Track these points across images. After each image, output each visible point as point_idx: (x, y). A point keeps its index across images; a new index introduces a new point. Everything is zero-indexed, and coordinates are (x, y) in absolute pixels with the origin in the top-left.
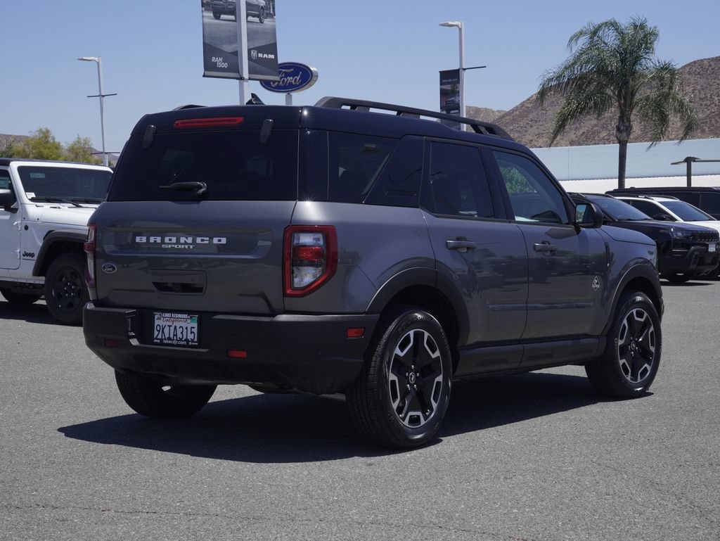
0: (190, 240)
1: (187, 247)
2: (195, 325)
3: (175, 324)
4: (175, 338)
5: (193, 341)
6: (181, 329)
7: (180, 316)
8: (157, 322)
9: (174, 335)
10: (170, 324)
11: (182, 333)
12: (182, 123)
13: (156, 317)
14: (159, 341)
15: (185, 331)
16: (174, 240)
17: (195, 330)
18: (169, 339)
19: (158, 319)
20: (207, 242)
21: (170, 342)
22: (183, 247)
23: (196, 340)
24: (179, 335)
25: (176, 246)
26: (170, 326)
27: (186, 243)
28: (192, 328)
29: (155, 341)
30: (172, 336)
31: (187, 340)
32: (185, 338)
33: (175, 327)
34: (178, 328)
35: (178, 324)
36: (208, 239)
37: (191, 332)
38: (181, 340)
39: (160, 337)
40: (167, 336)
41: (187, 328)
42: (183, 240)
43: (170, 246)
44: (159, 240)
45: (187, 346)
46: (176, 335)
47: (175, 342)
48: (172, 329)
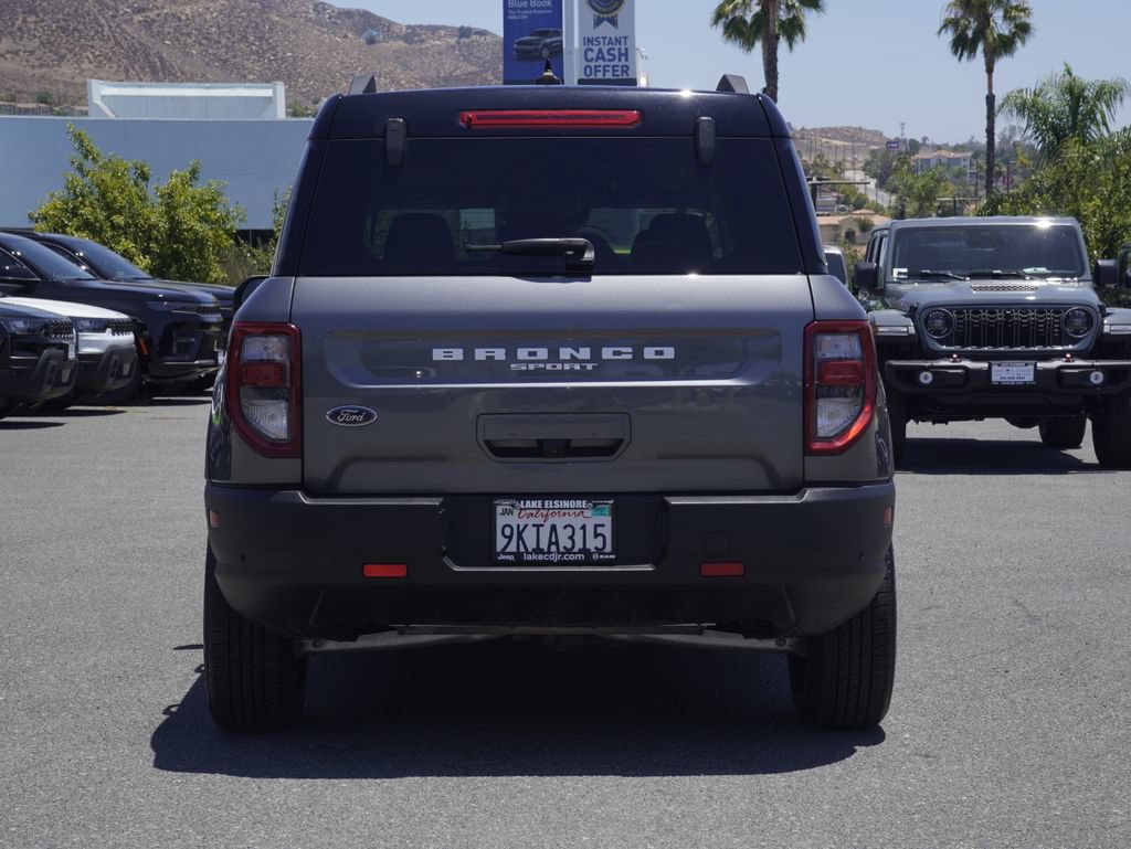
0: (585, 353)
1: (577, 367)
2: (607, 520)
3: (551, 521)
4: (553, 548)
5: (600, 551)
6: (569, 530)
7: (566, 504)
8: (501, 521)
9: (550, 543)
10: (539, 520)
11: (571, 538)
12: (479, 118)
13: (499, 509)
14: (511, 558)
15: (579, 533)
16: (542, 353)
17: (607, 531)
18: (538, 550)
19: (505, 512)
20: (630, 357)
21: (541, 557)
22: (567, 367)
23: (608, 549)
24: (564, 542)
25: (549, 367)
26: (538, 526)
27: (574, 359)
28: (596, 526)
29: (502, 557)
30: (544, 545)
31: (584, 550)
32: (579, 545)
33: (554, 528)
34: (560, 530)
35: (560, 522)
36: (630, 350)
37: (596, 535)
38: (569, 551)
39: (512, 548)
40: (531, 545)
41: (583, 527)
42: (565, 353)
43: (532, 367)
44: (500, 354)
45: (589, 562)
46: (557, 543)
47: (555, 558)
48: (545, 532)
